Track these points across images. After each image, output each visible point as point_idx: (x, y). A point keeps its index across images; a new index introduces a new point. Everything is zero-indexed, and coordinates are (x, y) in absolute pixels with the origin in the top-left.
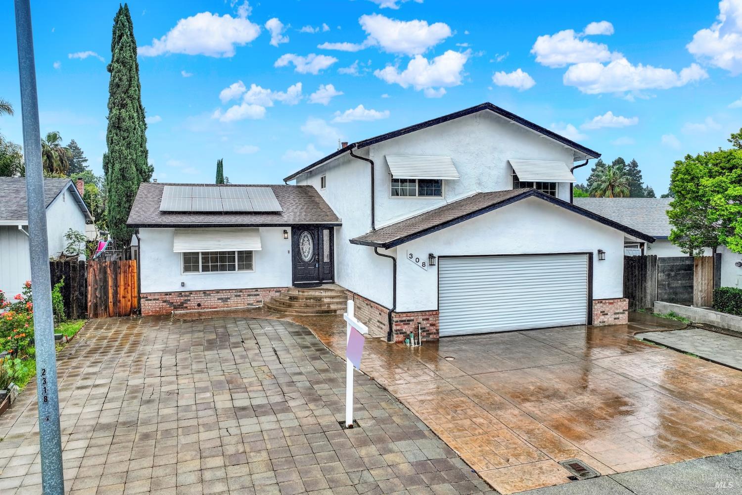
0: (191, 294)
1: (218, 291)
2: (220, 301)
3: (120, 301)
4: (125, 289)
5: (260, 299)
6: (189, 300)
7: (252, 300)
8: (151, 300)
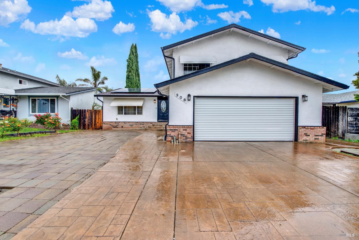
0: (119, 122)
1: (129, 122)
2: (130, 126)
3: (96, 124)
4: (98, 120)
5: (145, 126)
6: (119, 125)
7: (141, 126)
8: (106, 124)
